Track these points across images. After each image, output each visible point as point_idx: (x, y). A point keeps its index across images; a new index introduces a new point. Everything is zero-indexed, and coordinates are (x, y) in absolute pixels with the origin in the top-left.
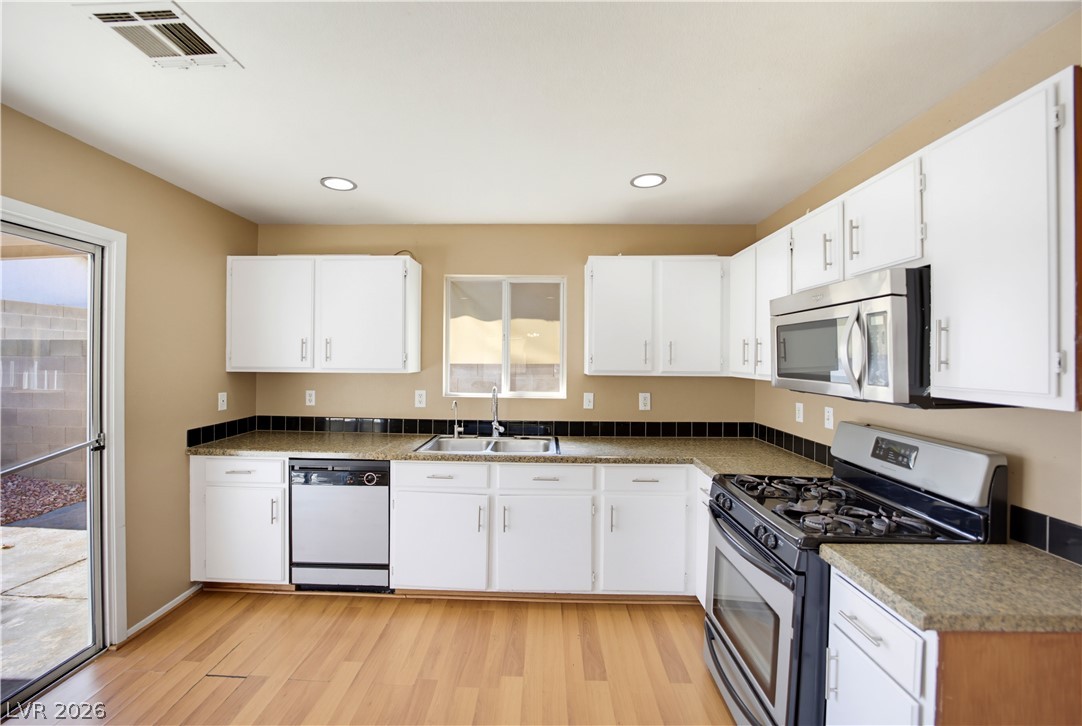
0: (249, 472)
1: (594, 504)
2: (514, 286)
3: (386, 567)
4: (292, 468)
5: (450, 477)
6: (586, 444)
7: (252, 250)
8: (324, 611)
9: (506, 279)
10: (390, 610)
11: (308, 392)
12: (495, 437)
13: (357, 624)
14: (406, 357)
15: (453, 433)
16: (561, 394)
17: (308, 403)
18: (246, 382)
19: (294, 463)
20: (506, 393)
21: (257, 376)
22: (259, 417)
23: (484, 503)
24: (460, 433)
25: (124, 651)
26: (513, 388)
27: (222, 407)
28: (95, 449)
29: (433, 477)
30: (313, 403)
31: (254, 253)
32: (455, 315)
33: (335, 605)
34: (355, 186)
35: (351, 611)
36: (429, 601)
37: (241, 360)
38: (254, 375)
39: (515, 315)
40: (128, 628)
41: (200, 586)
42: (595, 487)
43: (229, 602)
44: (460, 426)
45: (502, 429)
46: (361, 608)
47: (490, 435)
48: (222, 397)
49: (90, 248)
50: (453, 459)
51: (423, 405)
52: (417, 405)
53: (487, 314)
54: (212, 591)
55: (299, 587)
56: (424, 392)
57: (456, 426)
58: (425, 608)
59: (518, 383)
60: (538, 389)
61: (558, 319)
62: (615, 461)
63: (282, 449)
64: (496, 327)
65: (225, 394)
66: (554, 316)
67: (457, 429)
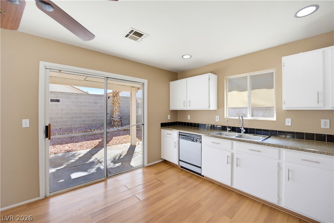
0: (171, 134)
1: (279, 165)
2: (252, 77)
3: (200, 168)
4: (179, 135)
5: (219, 144)
6: (282, 140)
7: (177, 79)
8: (184, 175)
9: (248, 75)
10: (201, 180)
11: (188, 116)
12: (242, 134)
13: (191, 181)
14: (210, 105)
15: (227, 131)
16: (274, 119)
17: (188, 119)
18: (175, 113)
19: (180, 133)
20: (249, 117)
21: (178, 111)
22: (178, 122)
23: (230, 155)
24: (229, 131)
25: (146, 168)
26: (252, 116)
27: (169, 119)
28: (143, 125)
29: (213, 142)
30: (189, 119)
31: (177, 80)
32: (230, 91)
33: (188, 174)
34: (191, 56)
35: (191, 177)
36: (213, 183)
37: (173, 107)
38: (177, 111)
39: (253, 88)
40: (148, 164)
41: (163, 160)
42: (279, 158)
43: (167, 165)
44: (229, 128)
45: (245, 131)
46: (193, 177)
47: (240, 132)
48: (169, 116)
49: (142, 84)
50: (219, 138)
51: (218, 121)
52: (216, 121)
53: (242, 89)
54: (165, 162)
55: (182, 167)
56: (218, 117)
57: (228, 128)
58: (211, 184)
59: (255, 114)
60: (263, 116)
61: (272, 88)
62: (291, 149)
63: (178, 130)
64: (245, 93)
65: (170, 115)
66: (271, 87)
67: (228, 129)
